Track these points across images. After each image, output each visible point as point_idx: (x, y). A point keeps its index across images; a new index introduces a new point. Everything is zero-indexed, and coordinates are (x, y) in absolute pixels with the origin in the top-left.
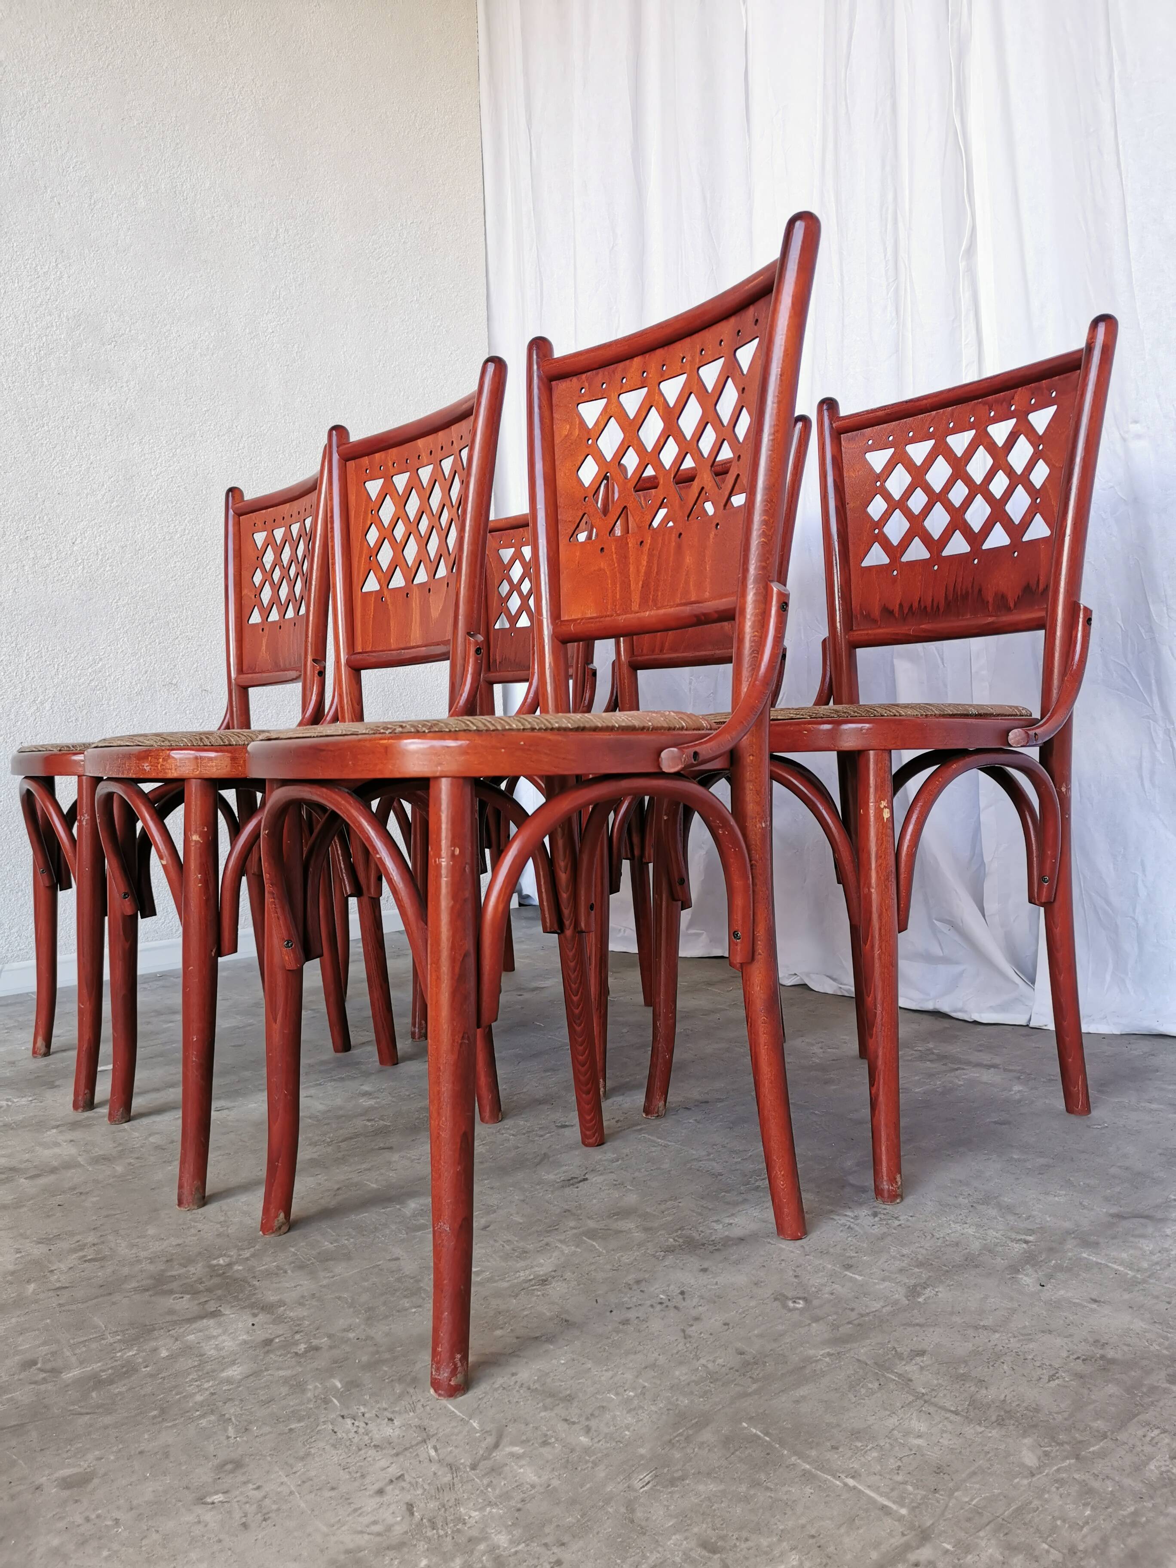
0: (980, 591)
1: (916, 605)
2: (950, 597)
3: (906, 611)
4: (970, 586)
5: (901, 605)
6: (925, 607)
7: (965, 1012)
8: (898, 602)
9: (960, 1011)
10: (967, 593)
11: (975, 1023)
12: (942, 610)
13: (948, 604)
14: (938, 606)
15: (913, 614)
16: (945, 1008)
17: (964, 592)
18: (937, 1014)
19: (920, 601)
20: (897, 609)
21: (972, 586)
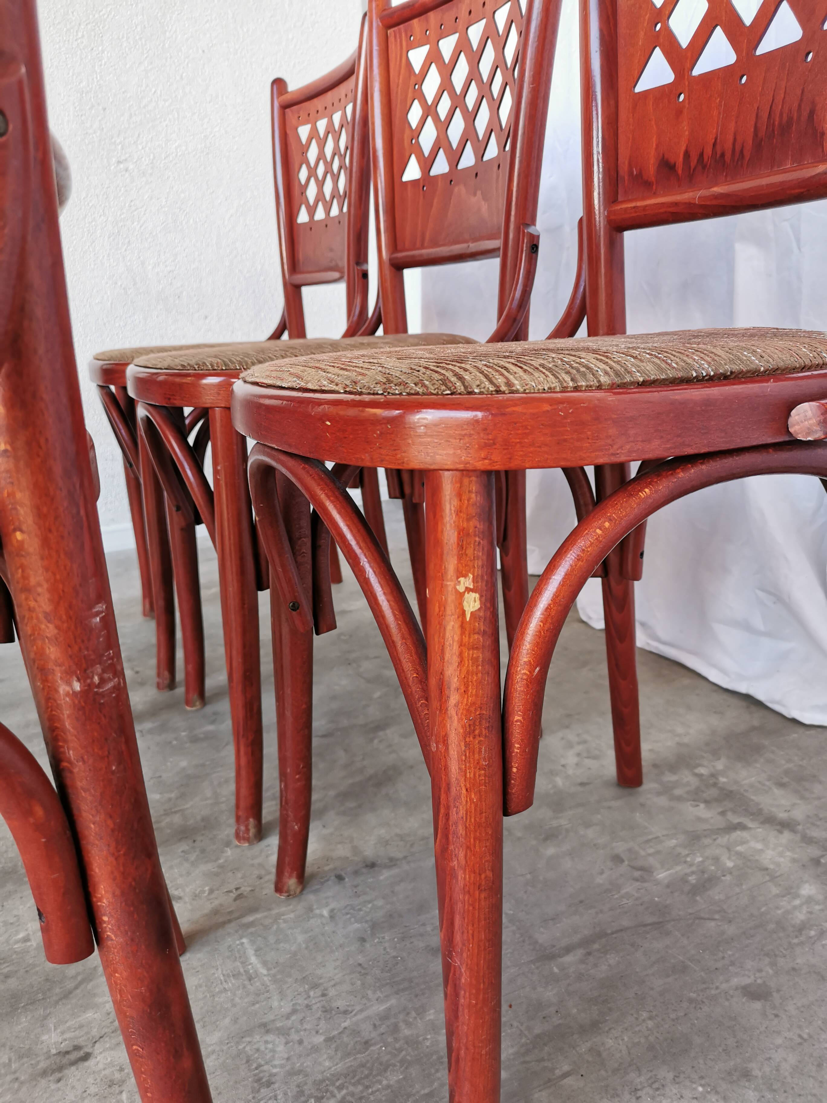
0: (812, 113)
1: (708, 151)
2: (762, 133)
3: (693, 164)
4: (796, 105)
5: (687, 154)
6: (723, 155)
7: (784, 706)
8: (683, 148)
9: (778, 703)
10: (790, 119)
11: (795, 721)
12: (747, 154)
13: (758, 145)
14: (742, 152)
15: (704, 167)
16: (761, 696)
17: (785, 118)
18: (749, 700)
19: (714, 145)
20: (680, 160)
21: (800, 106)
